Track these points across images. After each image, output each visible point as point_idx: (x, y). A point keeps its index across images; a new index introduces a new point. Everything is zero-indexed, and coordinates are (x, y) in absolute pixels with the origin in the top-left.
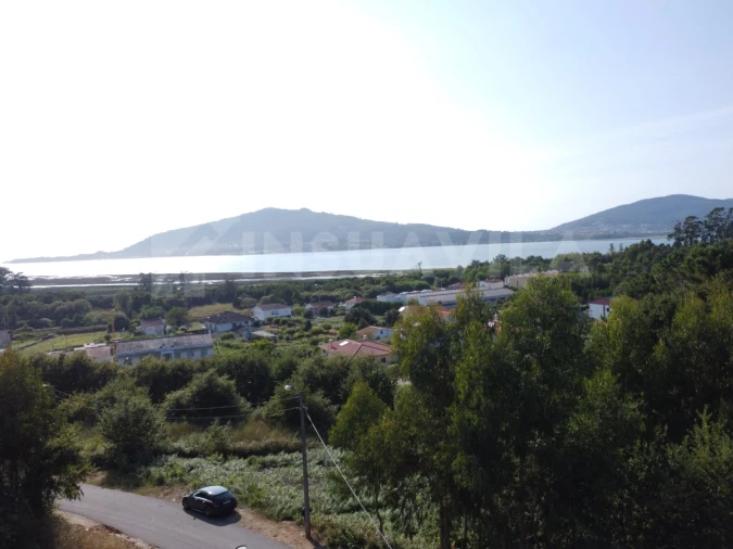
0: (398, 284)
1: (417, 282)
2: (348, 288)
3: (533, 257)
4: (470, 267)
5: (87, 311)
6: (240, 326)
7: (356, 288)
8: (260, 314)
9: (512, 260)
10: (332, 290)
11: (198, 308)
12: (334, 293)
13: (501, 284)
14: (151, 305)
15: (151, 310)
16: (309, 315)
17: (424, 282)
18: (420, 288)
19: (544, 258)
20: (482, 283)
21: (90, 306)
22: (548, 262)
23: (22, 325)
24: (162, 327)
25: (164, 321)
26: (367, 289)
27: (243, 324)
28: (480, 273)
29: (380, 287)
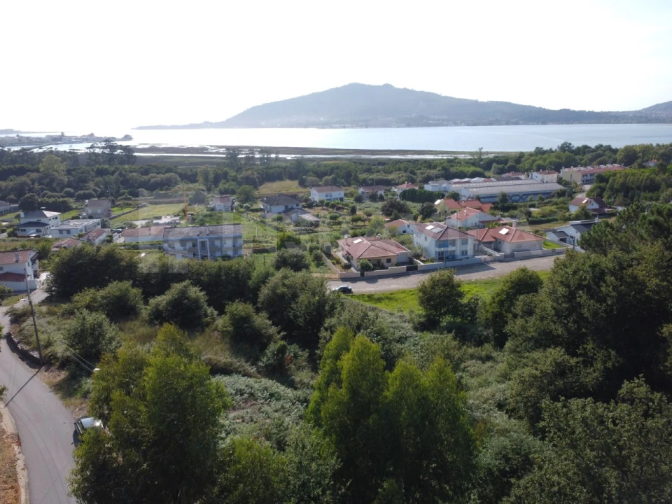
0: (453, 170)
1: (472, 169)
2: (406, 171)
3: (601, 146)
4: (531, 155)
5: (176, 184)
6: (292, 209)
7: (412, 172)
8: (316, 195)
9: (578, 148)
10: (390, 173)
11: (269, 184)
12: (391, 177)
13: (555, 176)
14: (228, 181)
15: (226, 186)
16: (359, 199)
17: (479, 169)
18: (473, 175)
19: (614, 147)
20: (535, 174)
21: (179, 179)
22: (615, 151)
23: (123, 194)
24: (230, 204)
25: (234, 197)
26: (422, 173)
27: (295, 206)
28: (539, 162)
29: (434, 172)
